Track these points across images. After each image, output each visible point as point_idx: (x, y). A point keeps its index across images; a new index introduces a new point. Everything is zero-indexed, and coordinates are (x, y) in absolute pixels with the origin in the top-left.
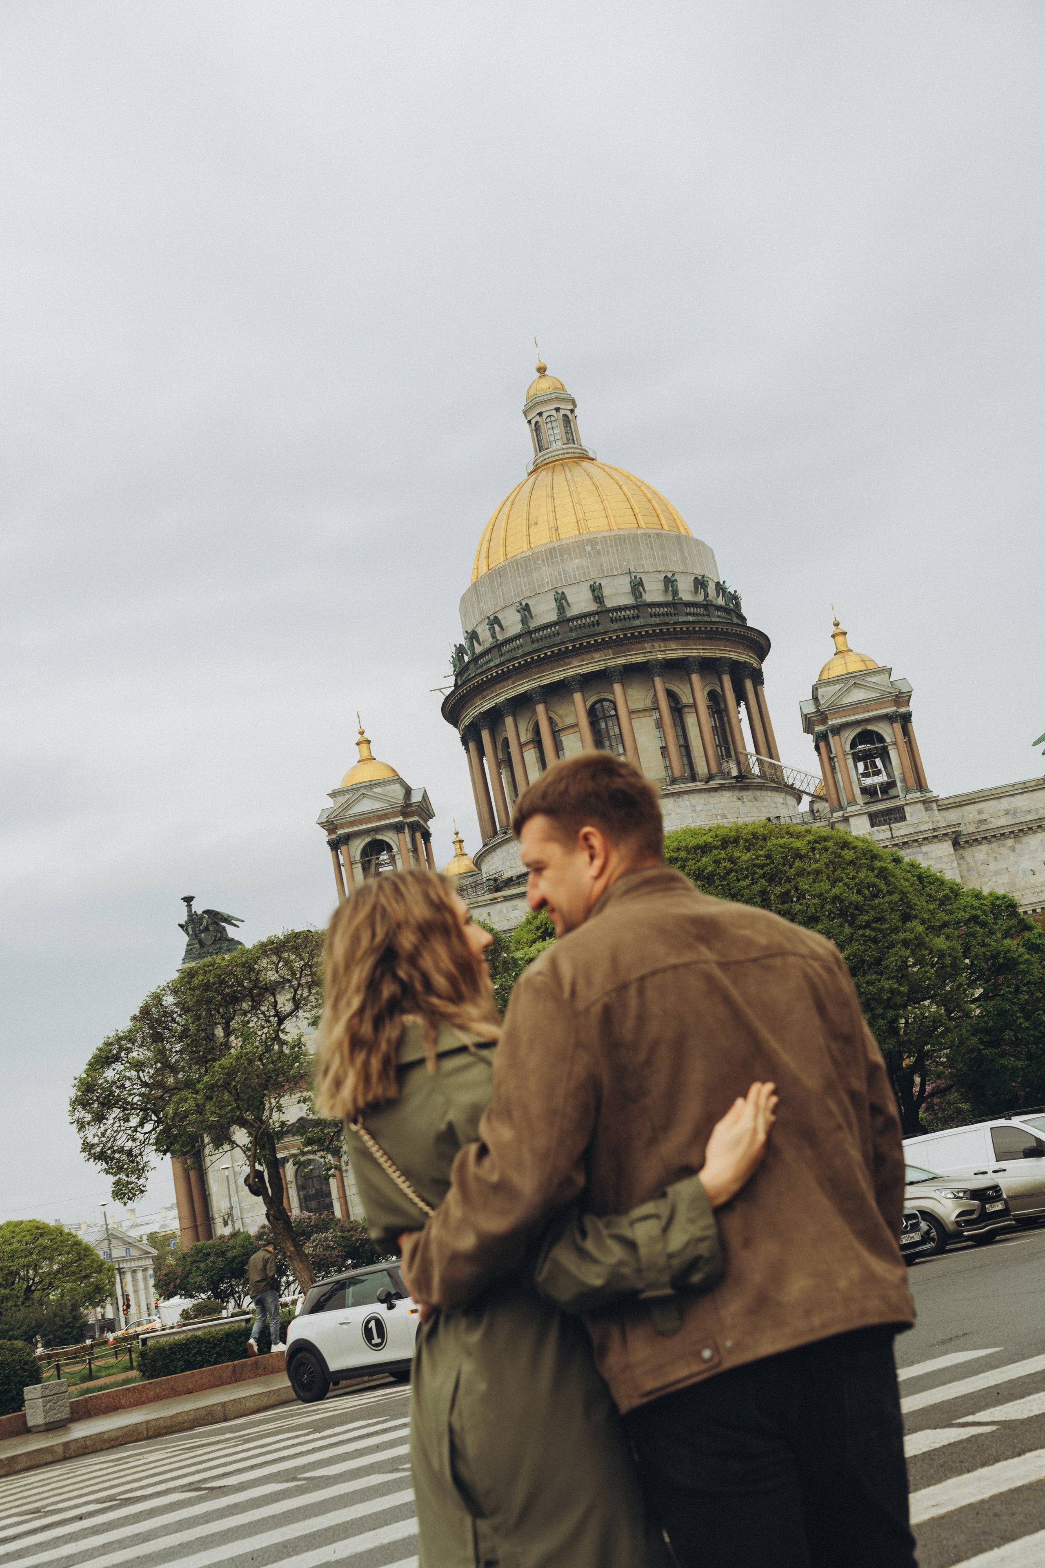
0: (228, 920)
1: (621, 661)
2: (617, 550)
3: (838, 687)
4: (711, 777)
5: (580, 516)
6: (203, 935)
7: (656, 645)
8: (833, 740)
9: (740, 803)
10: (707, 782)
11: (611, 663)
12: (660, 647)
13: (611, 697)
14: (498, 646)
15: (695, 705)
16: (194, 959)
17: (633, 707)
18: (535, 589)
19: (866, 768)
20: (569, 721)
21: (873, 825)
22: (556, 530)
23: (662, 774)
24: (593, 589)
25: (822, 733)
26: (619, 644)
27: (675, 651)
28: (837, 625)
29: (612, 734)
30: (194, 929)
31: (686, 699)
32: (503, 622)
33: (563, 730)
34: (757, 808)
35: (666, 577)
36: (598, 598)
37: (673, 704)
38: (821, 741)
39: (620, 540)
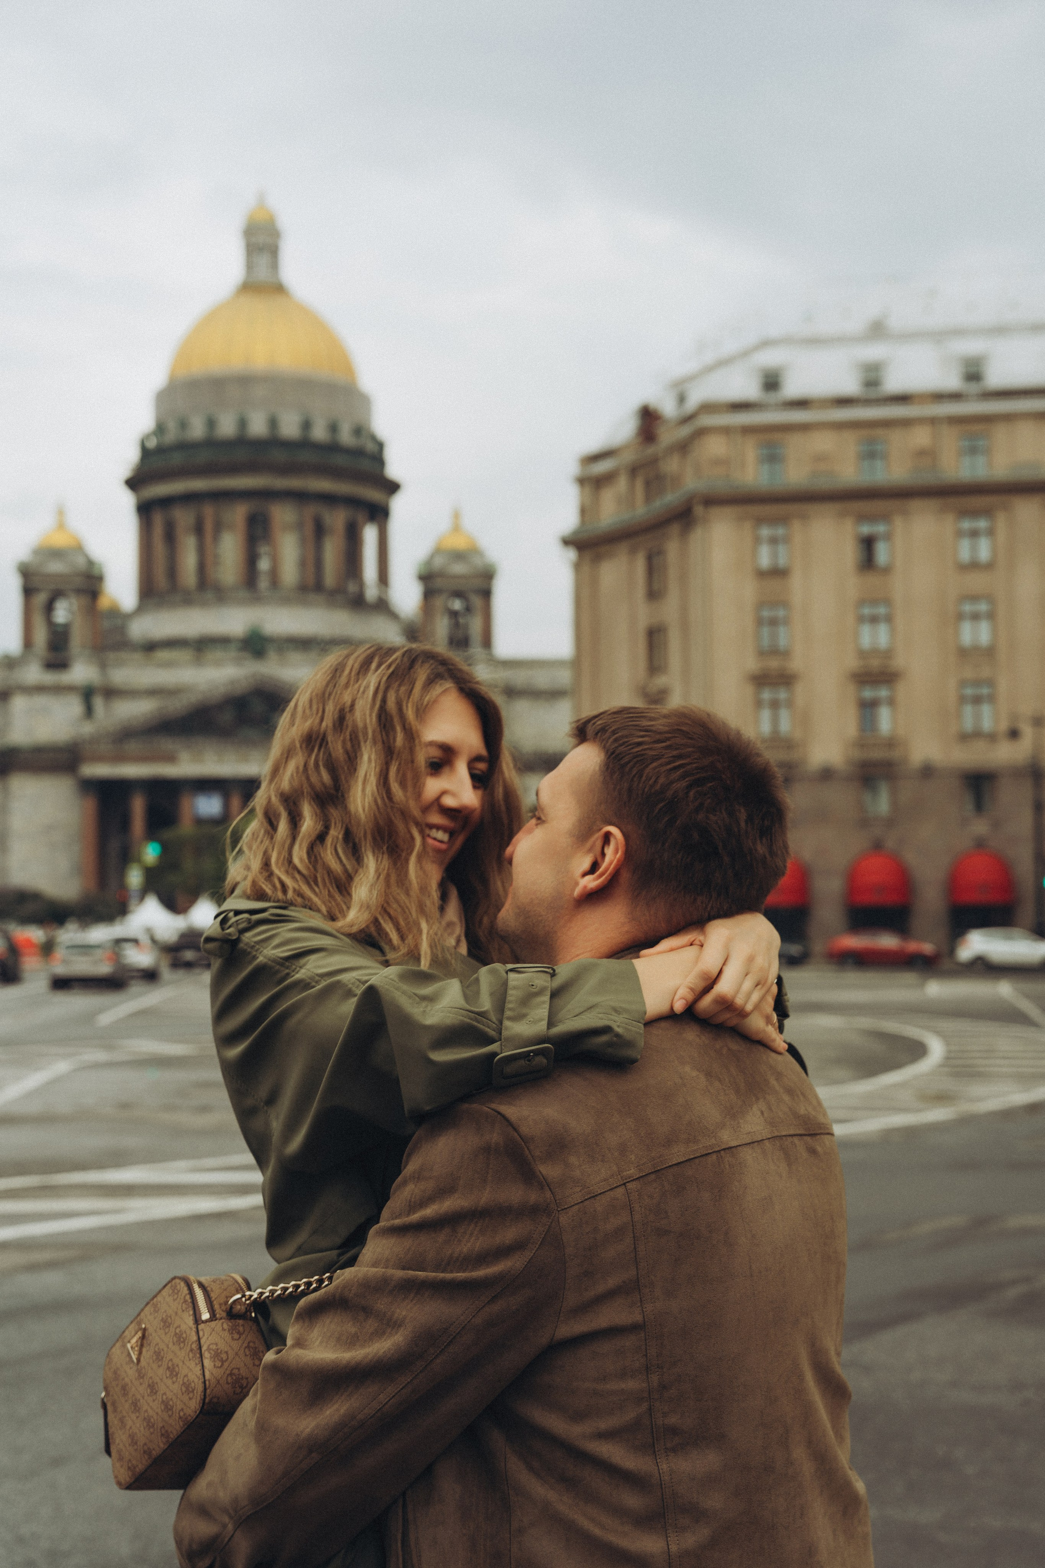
1: (283, 484)
2: (297, 389)
4: (333, 593)
8: (435, 596)
11: (274, 485)
12: (316, 479)
13: (270, 511)
14: (182, 446)
15: (333, 530)
18: (222, 406)
23: (297, 581)
24: (270, 416)
26: (282, 470)
27: (327, 487)
33: (224, 527)
35: (331, 422)
39: (301, 382)
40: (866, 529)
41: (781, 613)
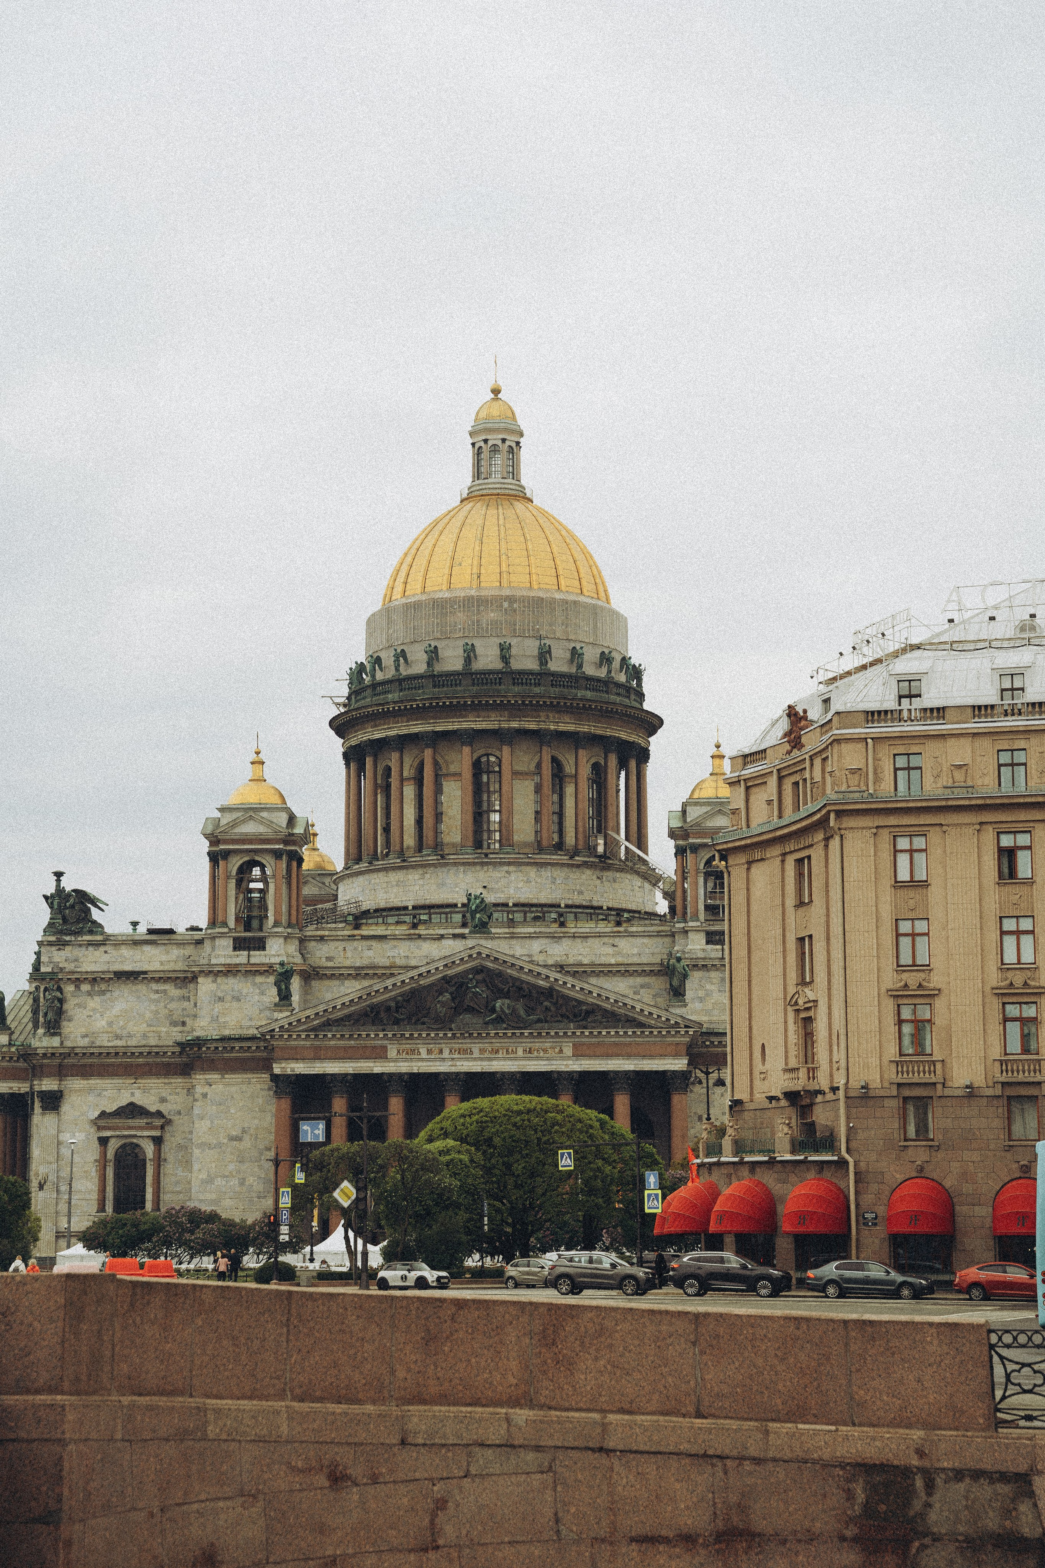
0: (94, 901)
1: (515, 725)
2: (533, 611)
3: (705, 809)
4: (576, 852)
5: (504, 568)
6: (67, 911)
7: (551, 715)
8: (690, 856)
9: (599, 881)
10: (572, 858)
11: (505, 725)
12: (554, 717)
13: (498, 753)
14: (400, 682)
15: (576, 776)
16: (54, 934)
17: (517, 768)
18: (446, 633)
19: (715, 887)
20: (453, 768)
21: (708, 943)
22: (479, 577)
23: (531, 838)
24: (502, 647)
25: (682, 847)
26: (516, 709)
27: (568, 725)
28: (718, 747)
29: (492, 789)
30: (59, 904)
31: (569, 769)
32: (408, 656)
33: (447, 775)
34: (614, 889)
35: (574, 648)
36: (505, 658)
37: (555, 771)
38: (680, 852)
39: (538, 602)
40: (1007, 841)
41: (921, 927)
